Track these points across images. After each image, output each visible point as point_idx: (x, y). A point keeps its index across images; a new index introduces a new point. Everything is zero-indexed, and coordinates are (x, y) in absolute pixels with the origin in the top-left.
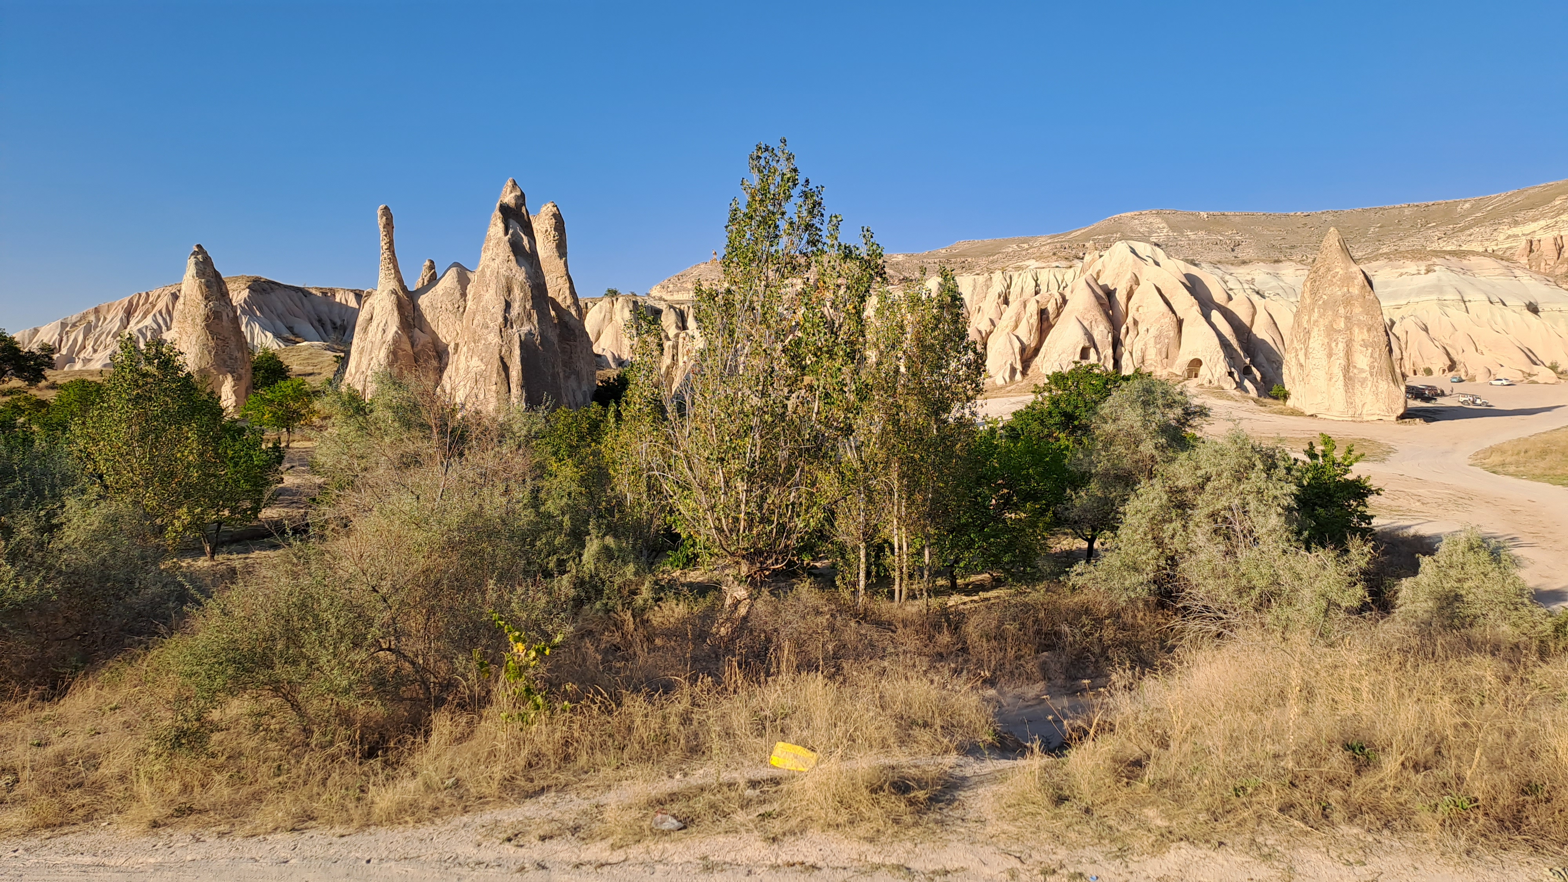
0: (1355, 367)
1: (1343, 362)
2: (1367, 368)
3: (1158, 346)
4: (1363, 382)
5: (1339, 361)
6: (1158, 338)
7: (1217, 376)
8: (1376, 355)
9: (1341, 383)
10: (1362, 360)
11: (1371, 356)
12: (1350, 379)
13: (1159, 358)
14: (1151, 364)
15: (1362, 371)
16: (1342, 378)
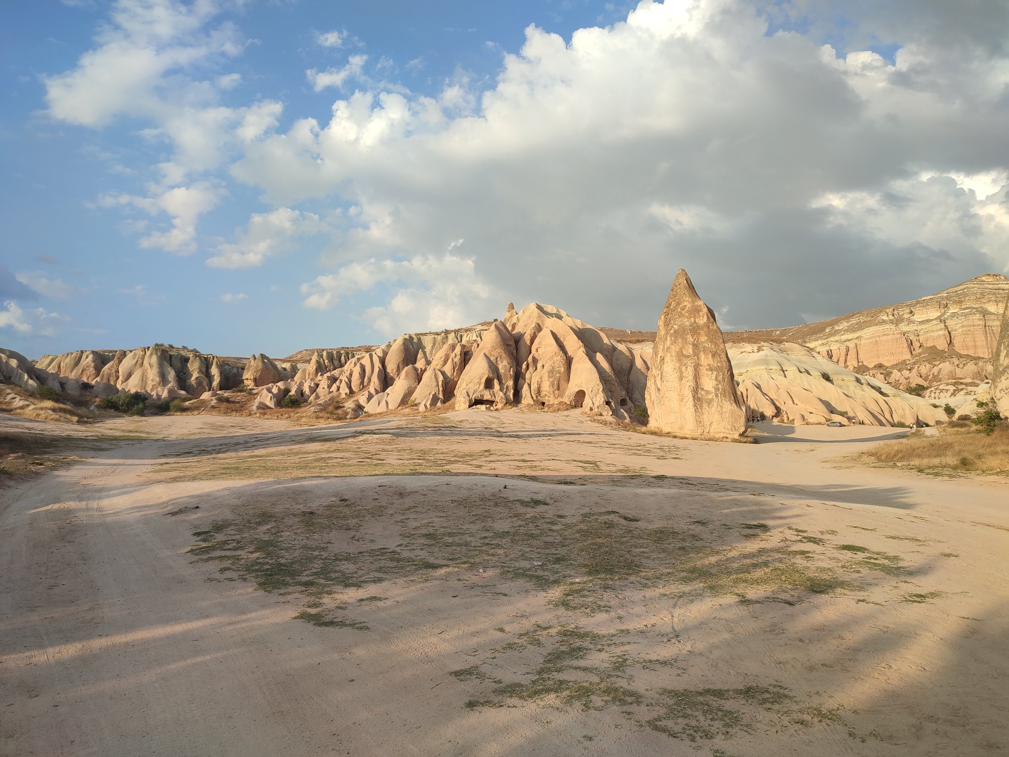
0: (702, 389)
1: (692, 383)
2: (713, 391)
3: (551, 379)
4: (709, 402)
5: (689, 383)
6: (551, 372)
7: (597, 404)
8: (720, 378)
9: (690, 403)
10: (709, 383)
11: (716, 379)
12: (699, 399)
13: (551, 390)
14: (546, 395)
15: (708, 392)
16: (691, 398)
